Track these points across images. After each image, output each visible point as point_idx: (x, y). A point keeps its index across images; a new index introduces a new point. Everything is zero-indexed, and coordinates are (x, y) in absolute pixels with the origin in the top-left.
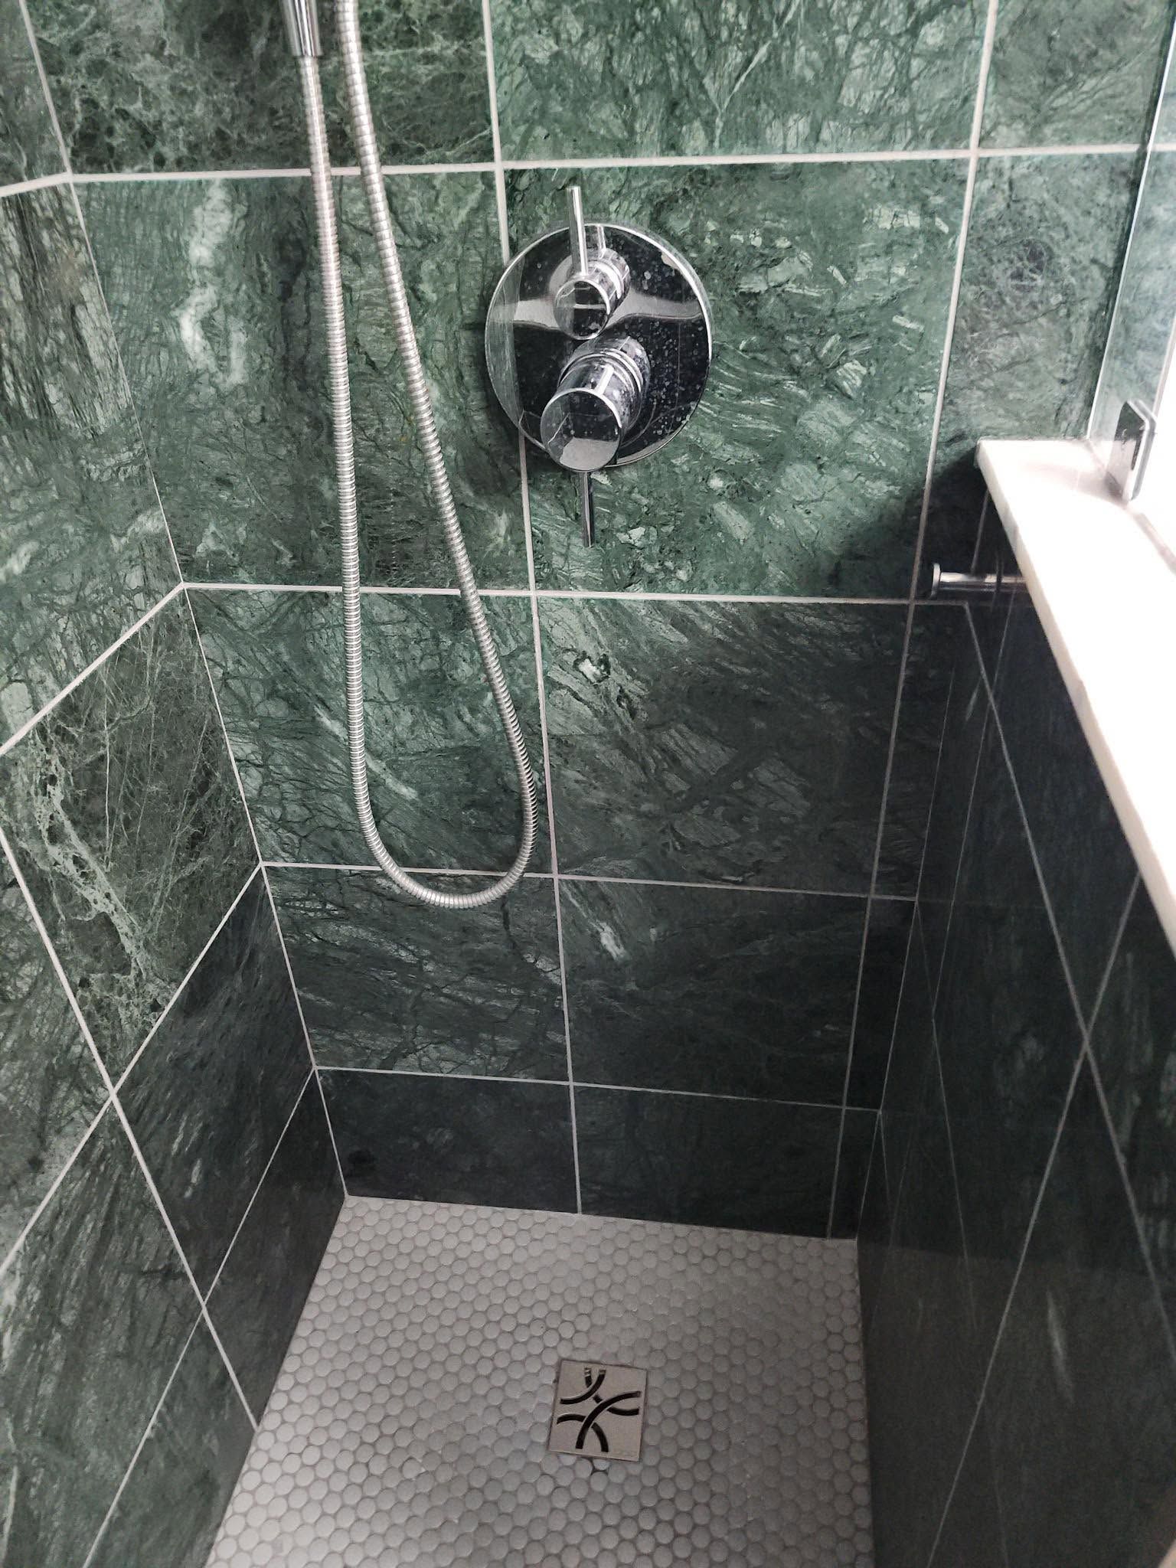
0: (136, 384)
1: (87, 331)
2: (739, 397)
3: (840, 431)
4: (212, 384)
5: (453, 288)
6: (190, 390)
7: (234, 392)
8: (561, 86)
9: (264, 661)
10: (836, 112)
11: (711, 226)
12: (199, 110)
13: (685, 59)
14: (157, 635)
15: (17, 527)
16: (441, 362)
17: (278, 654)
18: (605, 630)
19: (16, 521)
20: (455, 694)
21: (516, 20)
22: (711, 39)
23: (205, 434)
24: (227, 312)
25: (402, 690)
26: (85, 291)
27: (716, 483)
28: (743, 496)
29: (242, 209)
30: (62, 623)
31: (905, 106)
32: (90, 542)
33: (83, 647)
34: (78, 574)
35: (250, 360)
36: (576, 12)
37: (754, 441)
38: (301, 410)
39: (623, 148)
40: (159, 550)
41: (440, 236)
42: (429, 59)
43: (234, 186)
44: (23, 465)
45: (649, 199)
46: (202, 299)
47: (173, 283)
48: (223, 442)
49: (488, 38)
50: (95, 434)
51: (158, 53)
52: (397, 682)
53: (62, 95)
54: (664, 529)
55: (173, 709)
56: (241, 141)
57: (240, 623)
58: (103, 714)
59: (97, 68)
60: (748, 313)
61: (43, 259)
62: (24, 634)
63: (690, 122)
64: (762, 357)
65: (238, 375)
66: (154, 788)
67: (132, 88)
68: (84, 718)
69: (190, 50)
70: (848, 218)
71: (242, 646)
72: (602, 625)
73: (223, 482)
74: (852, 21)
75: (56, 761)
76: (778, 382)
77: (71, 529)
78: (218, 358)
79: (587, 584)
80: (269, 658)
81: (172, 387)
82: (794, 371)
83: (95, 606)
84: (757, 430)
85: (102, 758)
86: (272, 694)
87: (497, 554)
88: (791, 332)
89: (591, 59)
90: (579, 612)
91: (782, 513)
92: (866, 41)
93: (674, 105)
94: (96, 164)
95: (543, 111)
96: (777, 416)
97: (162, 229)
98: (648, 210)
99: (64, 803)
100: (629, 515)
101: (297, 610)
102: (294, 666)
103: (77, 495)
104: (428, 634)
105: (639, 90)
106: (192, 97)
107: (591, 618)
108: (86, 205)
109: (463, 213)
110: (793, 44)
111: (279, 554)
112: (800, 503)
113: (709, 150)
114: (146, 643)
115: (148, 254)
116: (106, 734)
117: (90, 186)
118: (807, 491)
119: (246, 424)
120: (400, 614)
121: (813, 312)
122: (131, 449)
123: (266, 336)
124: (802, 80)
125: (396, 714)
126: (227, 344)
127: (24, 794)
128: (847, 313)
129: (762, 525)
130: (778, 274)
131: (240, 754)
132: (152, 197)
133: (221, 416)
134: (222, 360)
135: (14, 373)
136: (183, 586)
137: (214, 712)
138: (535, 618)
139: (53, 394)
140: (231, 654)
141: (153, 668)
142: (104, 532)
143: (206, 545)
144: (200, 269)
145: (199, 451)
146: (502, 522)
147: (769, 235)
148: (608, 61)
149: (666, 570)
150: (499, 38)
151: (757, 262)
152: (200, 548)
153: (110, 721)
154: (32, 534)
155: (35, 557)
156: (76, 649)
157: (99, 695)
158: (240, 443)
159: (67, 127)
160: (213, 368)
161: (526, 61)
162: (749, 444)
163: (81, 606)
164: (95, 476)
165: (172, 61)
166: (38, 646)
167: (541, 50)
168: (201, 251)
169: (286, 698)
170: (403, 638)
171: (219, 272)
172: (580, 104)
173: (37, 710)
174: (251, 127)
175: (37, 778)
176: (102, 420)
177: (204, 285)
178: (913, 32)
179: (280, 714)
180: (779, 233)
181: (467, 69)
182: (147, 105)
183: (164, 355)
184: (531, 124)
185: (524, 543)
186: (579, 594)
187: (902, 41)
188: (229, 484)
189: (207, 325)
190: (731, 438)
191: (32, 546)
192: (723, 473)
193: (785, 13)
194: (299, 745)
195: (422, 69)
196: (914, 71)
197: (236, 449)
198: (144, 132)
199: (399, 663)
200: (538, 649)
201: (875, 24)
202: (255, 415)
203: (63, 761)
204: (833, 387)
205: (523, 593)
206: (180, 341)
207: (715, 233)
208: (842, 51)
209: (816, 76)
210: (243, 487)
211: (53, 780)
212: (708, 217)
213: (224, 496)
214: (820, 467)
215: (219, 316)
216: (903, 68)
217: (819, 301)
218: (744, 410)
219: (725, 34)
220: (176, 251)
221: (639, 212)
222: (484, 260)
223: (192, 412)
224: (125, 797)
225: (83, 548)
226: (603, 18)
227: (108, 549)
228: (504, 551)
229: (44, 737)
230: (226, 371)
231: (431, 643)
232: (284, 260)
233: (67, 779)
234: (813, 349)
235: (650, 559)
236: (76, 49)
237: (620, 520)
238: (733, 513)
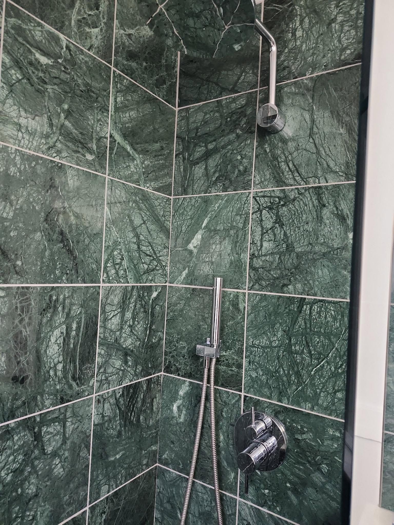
0: (162, 415)
1: (155, 404)
2: (295, 464)
3: (322, 483)
4: (176, 420)
5: (230, 416)
6: (172, 420)
7: (180, 423)
8: (257, 382)
9: (169, 491)
10: (317, 404)
11: (288, 420)
12: (188, 368)
13: (283, 385)
14: (145, 477)
15: (122, 447)
16: (225, 431)
17: (173, 491)
18: (255, 518)
19: (122, 446)
20: (213, 521)
21: (249, 368)
22: (289, 383)
23: (172, 430)
24: (183, 406)
25: (200, 514)
26: (157, 395)
27: (288, 485)
28: (295, 491)
29: (191, 387)
30: (123, 471)
31: (334, 408)
32: (137, 452)
33: (125, 478)
34: (131, 459)
35: (185, 417)
36: (261, 370)
37: (299, 477)
38: (193, 432)
39: (270, 398)
40: (154, 455)
41: (229, 404)
42: (232, 370)
43: (191, 383)
44: (128, 433)
45: (274, 410)
46: (179, 402)
47: (175, 397)
48: (175, 434)
49: (244, 370)
50: (148, 426)
51: (183, 357)
52: (199, 511)
53: (166, 359)
54: (274, 493)
55: (142, 498)
56: (194, 375)
57: (167, 479)
58: (123, 497)
59: (173, 356)
60: (297, 443)
61: (150, 389)
62: (113, 473)
63: (284, 397)
64: (301, 455)
65: (182, 420)
66: (129, 521)
67: (177, 361)
68: (119, 497)
69: (189, 358)
70: (322, 428)
71: (166, 486)
72: (255, 515)
73: (173, 442)
74: (320, 388)
75: (107, 508)
76: (305, 463)
77: (134, 448)
78: (179, 415)
79: (252, 501)
80: (170, 491)
81: (168, 418)
82: (309, 462)
83: (132, 468)
84: (299, 474)
85: (119, 509)
86: (168, 502)
87: (230, 483)
88: (308, 451)
89: (264, 379)
90: (249, 509)
91: (307, 501)
92: (324, 392)
93: (281, 393)
94: (167, 372)
95: (253, 386)
96: (305, 472)
97: (175, 387)
98: (274, 412)
99: (104, 520)
100: (265, 485)
101: (180, 480)
102: (175, 496)
103: (138, 440)
104: (209, 500)
105: (273, 388)
106: (187, 365)
107: (252, 512)
108: (163, 378)
109: (234, 401)
110: (307, 388)
111: (180, 464)
112: (311, 500)
113: (288, 404)
114: (141, 479)
115: (172, 390)
116: (122, 503)
117: (165, 375)
118: (313, 497)
119: (181, 431)
120: (204, 491)
121: (313, 448)
122: (156, 430)
123: (189, 413)
124: (310, 396)
125: (197, 521)
126: (182, 413)
127: (96, 515)
128: (322, 451)
129: (301, 503)
130: (304, 436)
131: (157, 516)
132: (175, 380)
133: (176, 427)
134: (180, 416)
135: (135, 414)
136: (157, 464)
137: (154, 501)
138: (237, 506)
139: (141, 418)
140: (162, 486)
141: (141, 486)
142: (141, 449)
143: (165, 456)
144: (180, 396)
145: (170, 434)
146: (233, 475)
147: (302, 427)
148: (267, 380)
149: (273, 505)
150: (246, 370)
151: (299, 432)
152: (163, 456)
153: (125, 499)
154: (124, 449)
155: (123, 455)
156: (124, 478)
157: (124, 491)
158: (178, 435)
159: (165, 364)
160: (177, 417)
161: (250, 376)
162: (297, 477)
163: (129, 467)
164: (144, 436)
165: (186, 359)
166: (115, 477)
167: (254, 375)
168: (181, 393)
169: (171, 504)
170: (203, 498)
171: (184, 398)
172: (261, 387)
173: (108, 493)
174: (196, 373)
175: (101, 511)
176: (151, 423)
177: (180, 399)
178: (335, 393)
179: (169, 508)
180: (305, 427)
181: (239, 375)
182: (179, 365)
183: (169, 411)
184: (250, 388)
185: (237, 483)
186: (250, 503)
187: (332, 394)
188: (174, 443)
189: (178, 407)
190: (293, 474)
191: (123, 452)
192: (290, 483)
193: (305, 382)
194: (171, 519)
195: (230, 372)
196: (336, 402)
197: (177, 436)
198: (177, 369)
199: (201, 505)
200: (237, 516)
201: (326, 389)
202: (183, 430)
203: (109, 508)
204: (319, 470)
205: (235, 497)
206: (173, 409)
207: (289, 422)
208: (318, 393)
209: (313, 396)
210: (176, 445)
211: (104, 513)
212: (288, 418)
213: (172, 446)
214: (317, 491)
215: (181, 406)
216: (333, 400)
217: (315, 446)
218: (296, 468)
219: (292, 382)
220: (177, 392)
221: (272, 412)
222: (237, 412)
223: (171, 424)
224: (120, 522)
225: (135, 453)
226: (267, 373)
227: (141, 453)
228: (232, 483)
229: (107, 500)
230: (180, 418)
231: (210, 503)
232: (197, 399)
233: (108, 513)
234: (314, 458)
235: (270, 501)
236: (170, 353)
237: (262, 486)
238: (293, 495)
